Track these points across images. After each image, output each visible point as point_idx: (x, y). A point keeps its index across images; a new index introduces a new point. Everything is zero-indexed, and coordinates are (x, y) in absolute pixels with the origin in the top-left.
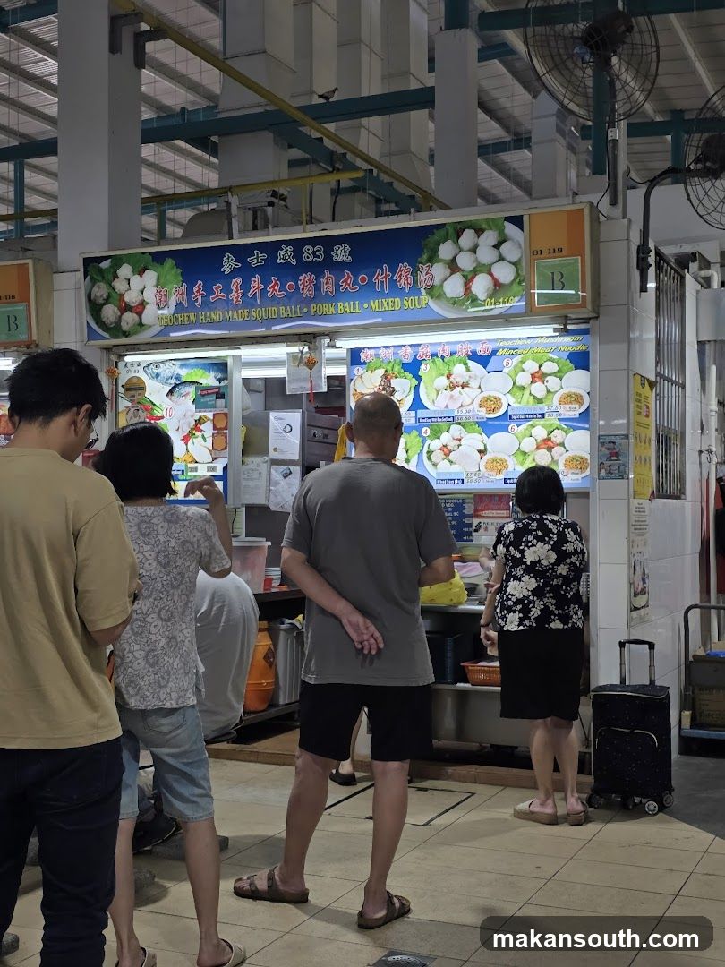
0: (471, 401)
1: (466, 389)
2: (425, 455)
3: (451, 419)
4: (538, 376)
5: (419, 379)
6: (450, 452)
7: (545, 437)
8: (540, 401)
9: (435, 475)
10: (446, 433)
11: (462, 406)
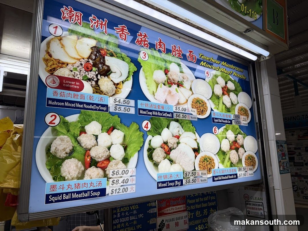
0: (186, 100)
1: (181, 89)
2: (146, 153)
3: (170, 115)
4: (226, 91)
5: (138, 66)
6: (171, 150)
7: (234, 139)
8: (228, 110)
9: (156, 178)
10: (166, 129)
11: (178, 104)
